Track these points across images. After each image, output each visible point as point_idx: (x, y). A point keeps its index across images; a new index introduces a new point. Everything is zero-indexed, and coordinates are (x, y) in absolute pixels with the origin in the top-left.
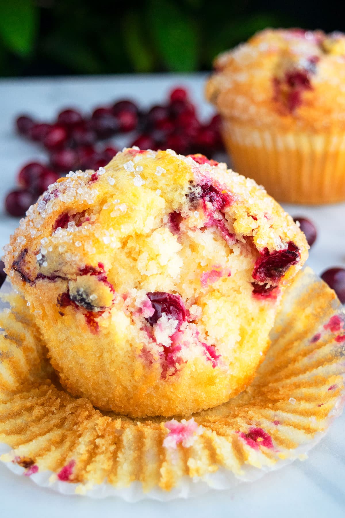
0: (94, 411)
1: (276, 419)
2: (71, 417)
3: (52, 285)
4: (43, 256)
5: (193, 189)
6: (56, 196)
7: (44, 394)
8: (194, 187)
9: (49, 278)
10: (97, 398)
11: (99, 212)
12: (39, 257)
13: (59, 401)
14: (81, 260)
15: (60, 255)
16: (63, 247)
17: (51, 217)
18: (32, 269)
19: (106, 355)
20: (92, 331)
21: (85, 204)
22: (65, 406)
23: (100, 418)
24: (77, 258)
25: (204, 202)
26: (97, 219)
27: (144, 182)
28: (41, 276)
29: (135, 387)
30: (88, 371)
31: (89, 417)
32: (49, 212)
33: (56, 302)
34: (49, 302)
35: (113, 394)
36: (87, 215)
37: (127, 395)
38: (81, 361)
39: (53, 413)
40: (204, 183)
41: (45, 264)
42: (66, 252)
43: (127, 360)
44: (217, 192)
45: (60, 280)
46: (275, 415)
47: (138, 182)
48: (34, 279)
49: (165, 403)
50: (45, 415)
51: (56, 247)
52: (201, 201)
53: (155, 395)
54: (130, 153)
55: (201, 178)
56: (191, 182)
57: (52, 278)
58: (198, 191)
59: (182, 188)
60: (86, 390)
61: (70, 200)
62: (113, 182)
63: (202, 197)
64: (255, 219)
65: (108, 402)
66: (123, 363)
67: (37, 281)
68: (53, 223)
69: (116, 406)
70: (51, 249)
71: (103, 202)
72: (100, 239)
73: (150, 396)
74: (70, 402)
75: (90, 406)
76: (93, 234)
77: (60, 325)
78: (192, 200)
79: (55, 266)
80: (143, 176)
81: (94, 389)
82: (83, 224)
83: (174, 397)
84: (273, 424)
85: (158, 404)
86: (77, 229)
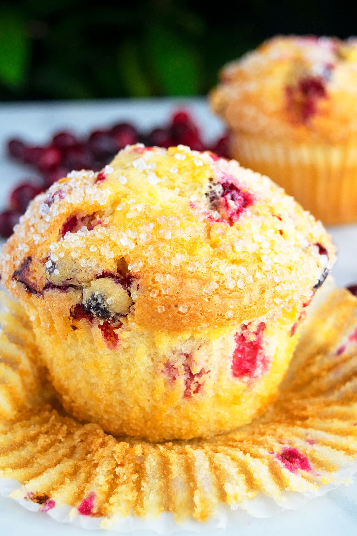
0: (107, 438)
1: (309, 437)
2: (82, 445)
3: (64, 295)
4: (54, 263)
5: (214, 188)
6: (61, 197)
7: (46, 421)
8: (214, 184)
9: (59, 287)
10: (109, 422)
11: (112, 214)
12: (49, 264)
13: (65, 428)
14: (98, 266)
15: (74, 261)
16: (76, 251)
17: (57, 221)
18: (38, 278)
19: (124, 372)
20: (109, 346)
21: (96, 205)
22: (73, 434)
23: (117, 445)
24: (93, 264)
25: (226, 201)
26: (111, 222)
27: (159, 180)
28: (50, 286)
29: (155, 408)
30: (101, 392)
31: (103, 444)
32: (54, 215)
33: (69, 314)
34: (59, 315)
35: (128, 416)
36: (98, 218)
37: (144, 417)
38: (93, 381)
39: (60, 442)
40: (224, 181)
41: (56, 272)
42: (81, 258)
43: (147, 377)
44: (238, 190)
45: (73, 289)
46: (307, 434)
47: (153, 180)
48: (41, 290)
49: (185, 424)
50: (51, 445)
51: (68, 253)
52: (222, 199)
53: (175, 416)
54: (136, 150)
55: (223, 175)
56: (211, 180)
57: (64, 287)
58: (219, 189)
59: (202, 187)
60: (97, 414)
61: (78, 202)
62: (124, 181)
63: (223, 196)
64: (280, 219)
65: (121, 426)
66: (143, 380)
67: (45, 291)
68: (60, 227)
69: (132, 429)
70: (62, 255)
71: (115, 203)
72: (118, 243)
73: (170, 416)
74: (78, 428)
75: (100, 432)
76: (109, 238)
77: (70, 340)
78: (212, 199)
79: (67, 273)
80: (157, 174)
81: (106, 412)
82: (95, 228)
83: (196, 418)
84: (308, 443)
85: (178, 426)
86: (89, 233)
